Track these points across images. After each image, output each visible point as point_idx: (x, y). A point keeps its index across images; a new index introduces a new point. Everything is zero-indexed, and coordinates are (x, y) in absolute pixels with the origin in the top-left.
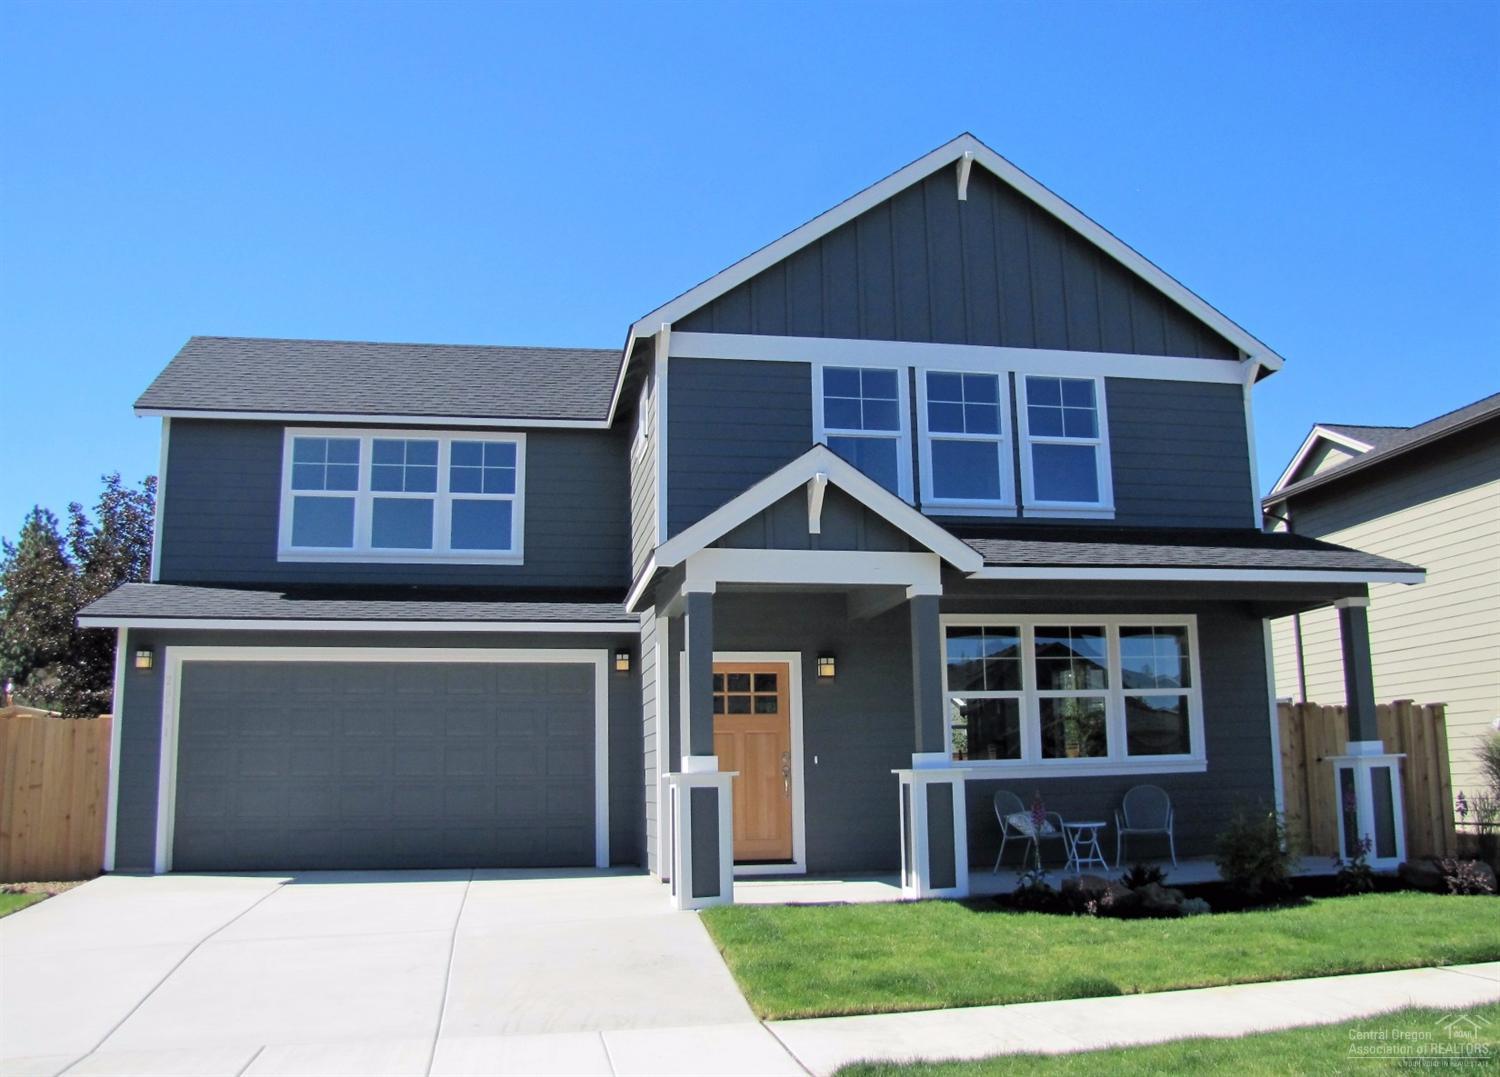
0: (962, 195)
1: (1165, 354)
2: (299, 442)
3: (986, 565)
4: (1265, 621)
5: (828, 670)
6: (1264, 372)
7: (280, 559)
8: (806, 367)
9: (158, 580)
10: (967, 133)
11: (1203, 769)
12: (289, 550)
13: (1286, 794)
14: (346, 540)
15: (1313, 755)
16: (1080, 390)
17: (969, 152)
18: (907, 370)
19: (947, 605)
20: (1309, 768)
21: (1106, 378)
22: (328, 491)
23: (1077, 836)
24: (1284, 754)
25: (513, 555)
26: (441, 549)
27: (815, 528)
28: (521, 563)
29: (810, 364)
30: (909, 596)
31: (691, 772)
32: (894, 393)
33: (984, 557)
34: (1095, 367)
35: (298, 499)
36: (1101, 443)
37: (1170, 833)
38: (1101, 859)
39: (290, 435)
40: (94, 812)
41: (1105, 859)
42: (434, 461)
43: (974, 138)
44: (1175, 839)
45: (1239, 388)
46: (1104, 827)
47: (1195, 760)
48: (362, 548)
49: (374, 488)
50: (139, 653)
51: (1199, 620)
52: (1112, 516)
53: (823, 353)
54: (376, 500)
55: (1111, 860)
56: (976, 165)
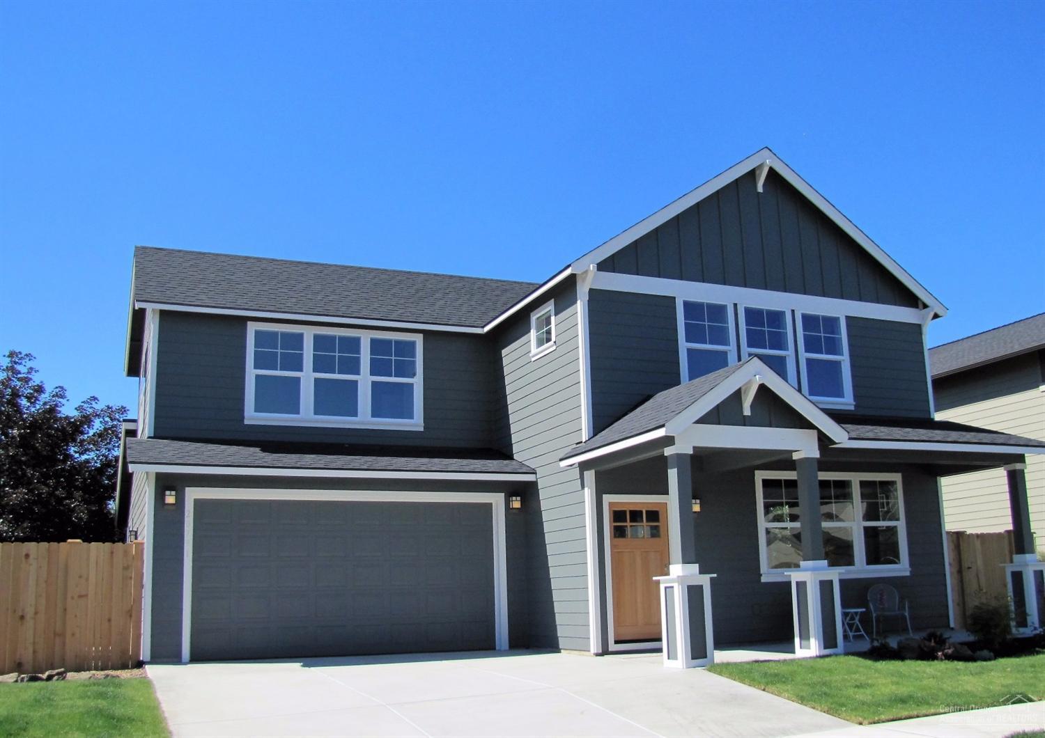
0: (760, 189)
1: (878, 302)
2: (258, 334)
3: (850, 439)
4: (938, 478)
5: (697, 508)
6: (936, 316)
7: (246, 422)
8: (672, 300)
9: (152, 435)
10: (766, 147)
11: (908, 574)
12: (252, 416)
13: (952, 590)
14: (295, 409)
15: (965, 565)
16: (831, 323)
17: (770, 162)
18: (733, 305)
19: (823, 465)
20: (964, 573)
21: (846, 316)
22: (282, 372)
23: (848, 618)
24: (950, 564)
25: (415, 422)
26: (364, 418)
27: (747, 411)
28: (422, 429)
29: (675, 298)
30: (794, 458)
31: (685, 574)
32: (725, 320)
33: (848, 432)
34: (839, 308)
35: (257, 377)
36: (844, 359)
37: (907, 614)
38: (863, 632)
39: (252, 328)
40: (131, 616)
41: (865, 632)
42: (358, 352)
43: (771, 151)
44: (910, 618)
45: (919, 326)
46: (864, 612)
47: (902, 568)
48: (307, 415)
49: (315, 370)
50: (168, 493)
51: (903, 477)
52: (852, 408)
53: (684, 291)
54: (316, 380)
55: (869, 633)
56: (771, 169)
